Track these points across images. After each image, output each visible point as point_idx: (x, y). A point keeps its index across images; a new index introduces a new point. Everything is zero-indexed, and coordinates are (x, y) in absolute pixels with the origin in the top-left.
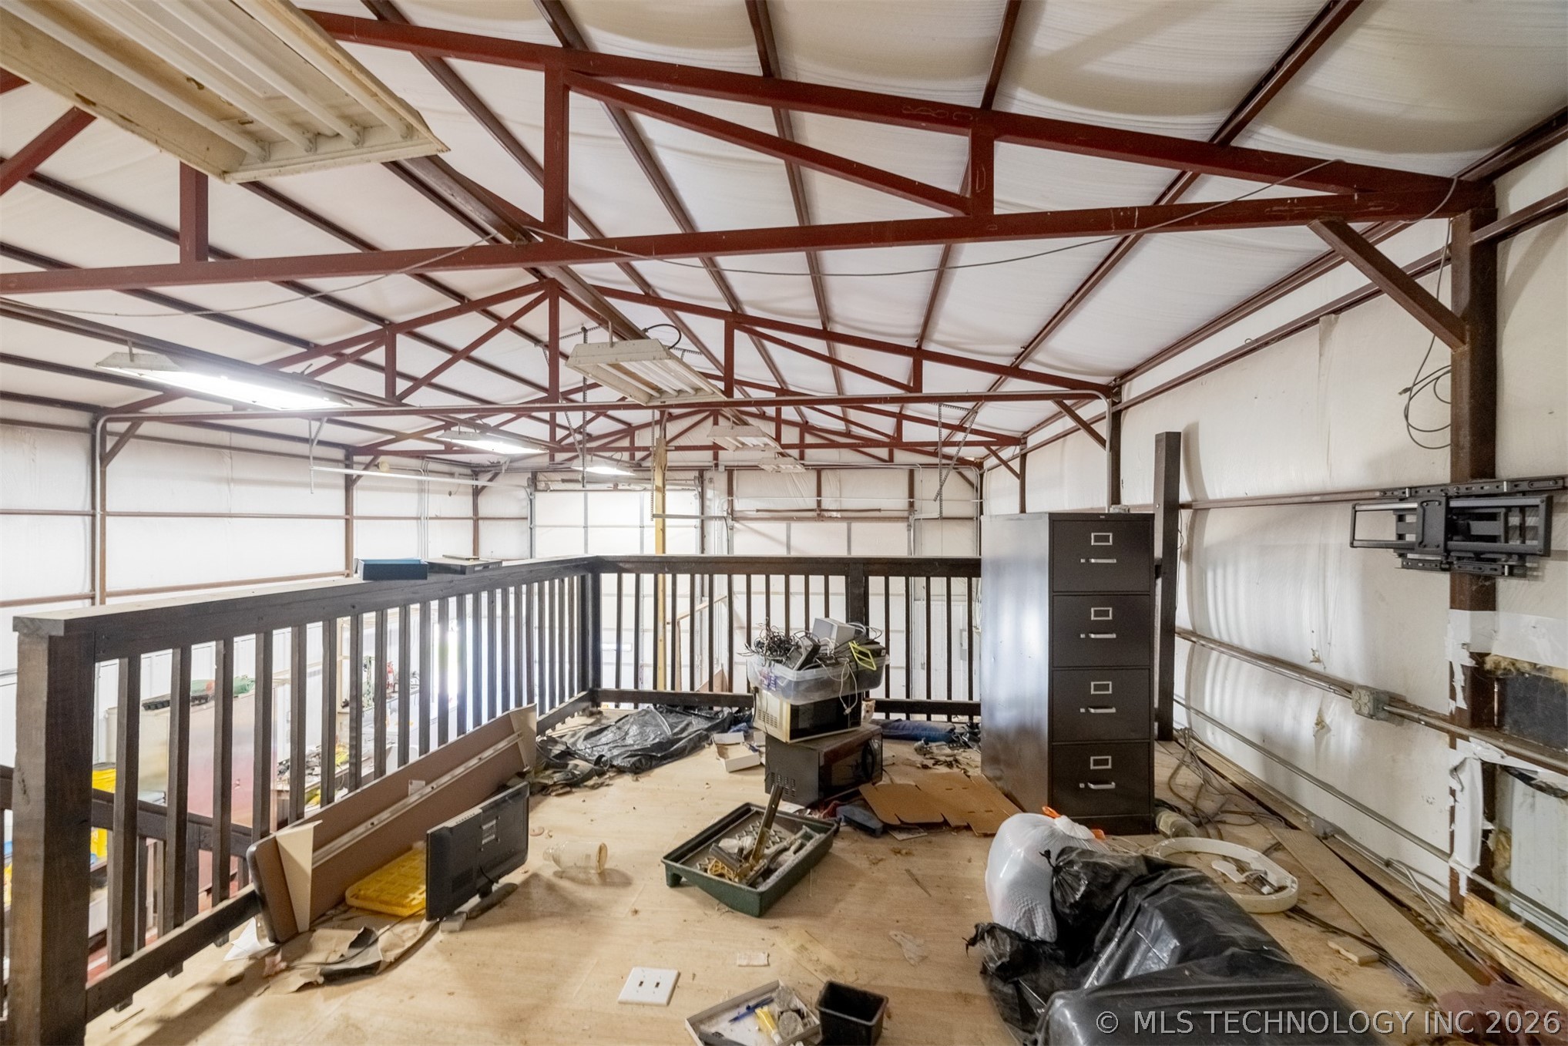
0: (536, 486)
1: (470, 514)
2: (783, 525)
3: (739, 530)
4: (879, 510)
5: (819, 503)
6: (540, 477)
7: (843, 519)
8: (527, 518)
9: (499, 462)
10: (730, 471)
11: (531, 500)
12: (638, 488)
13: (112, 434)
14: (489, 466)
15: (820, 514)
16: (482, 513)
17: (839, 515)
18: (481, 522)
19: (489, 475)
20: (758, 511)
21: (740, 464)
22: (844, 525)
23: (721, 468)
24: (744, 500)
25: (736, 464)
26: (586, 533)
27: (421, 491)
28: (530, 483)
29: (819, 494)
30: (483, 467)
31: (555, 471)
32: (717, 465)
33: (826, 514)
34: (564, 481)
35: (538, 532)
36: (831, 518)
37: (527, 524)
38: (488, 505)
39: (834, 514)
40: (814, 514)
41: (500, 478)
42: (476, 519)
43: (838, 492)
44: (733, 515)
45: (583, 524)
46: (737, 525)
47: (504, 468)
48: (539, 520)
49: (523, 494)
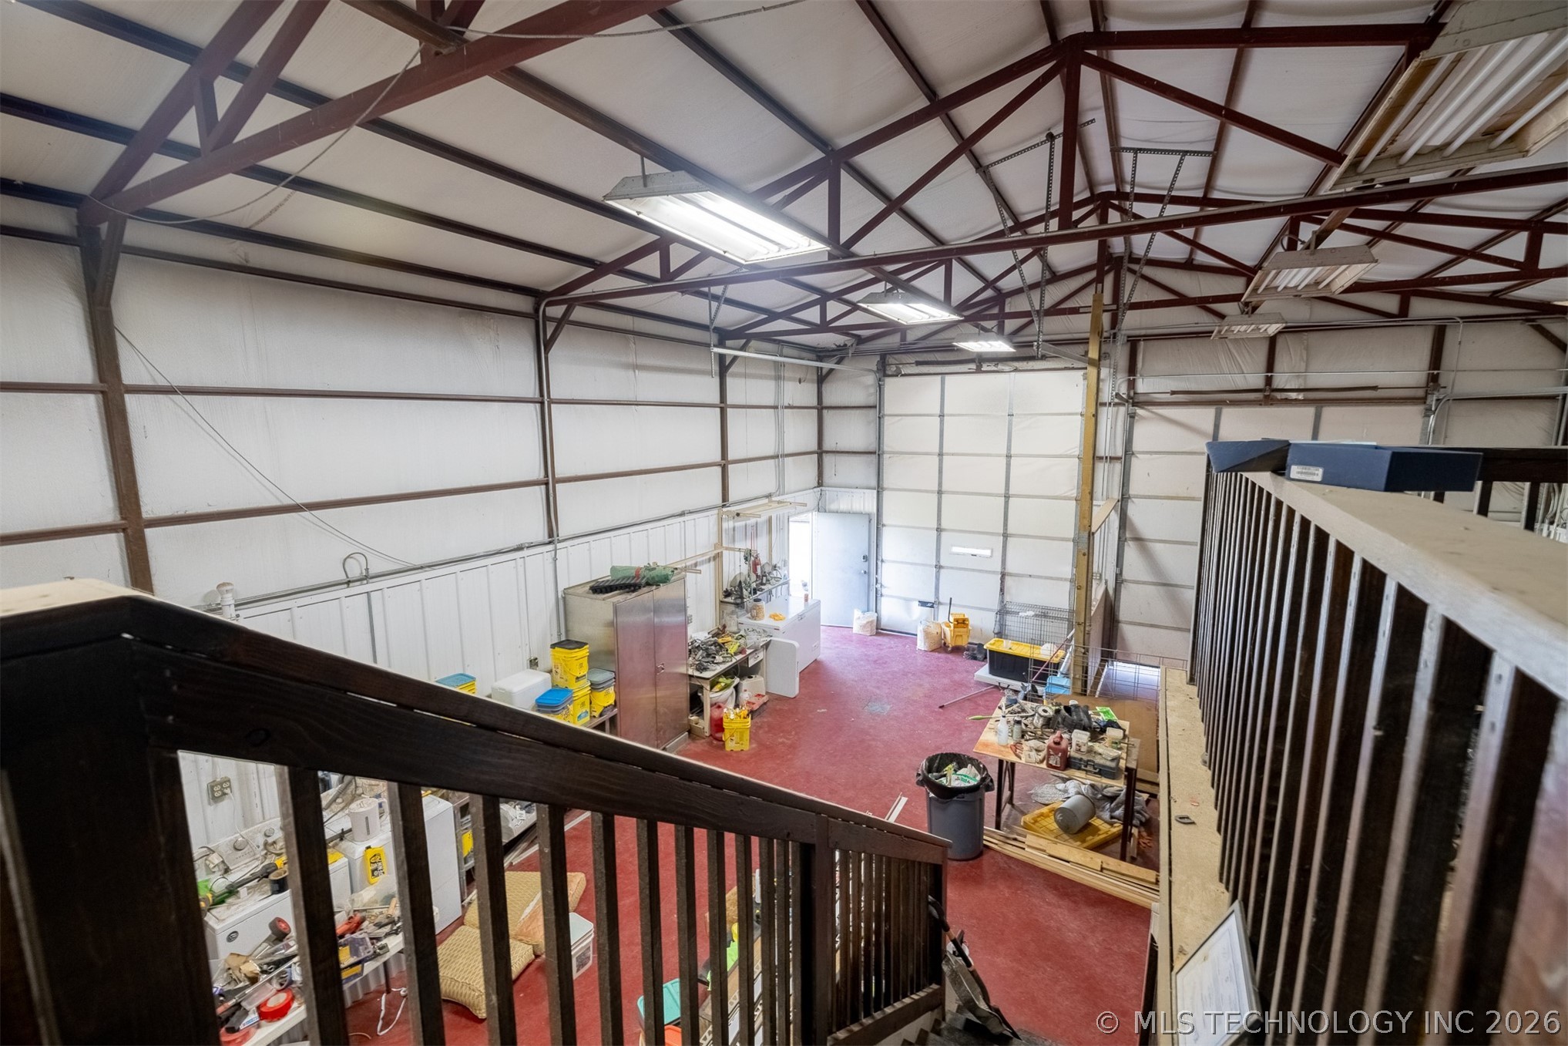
0: (884, 371)
1: (815, 403)
2: (1209, 412)
3: (1143, 418)
4: (1375, 388)
5: (1269, 381)
6: (891, 360)
7: (1306, 402)
8: (875, 407)
9: (845, 345)
10: (1133, 343)
11: (880, 386)
12: (1007, 368)
13: (552, 319)
14: (833, 350)
15: (1268, 395)
16: (827, 402)
17: (1301, 396)
18: (825, 412)
19: (835, 359)
20: (1173, 393)
21: (1149, 332)
22: (1310, 411)
23: (1121, 339)
24: (1152, 380)
25: (1143, 332)
26: (942, 423)
27: (778, 378)
28: (880, 367)
29: (1270, 367)
30: (829, 351)
31: (907, 352)
32: (1115, 336)
33: (1279, 395)
34: (918, 363)
35: (887, 421)
36: (1287, 402)
37: (873, 413)
38: (834, 394)
39: (1293, 395)
40: (1259, 395)
41: (846, 361)
42: (821, 408)
43: (1303, 365)
44: (1134, 401)
45: (938, 412)
46: (1140, 411)
47: (850, 352)
48: (888, 409)
49: (870, 379)
